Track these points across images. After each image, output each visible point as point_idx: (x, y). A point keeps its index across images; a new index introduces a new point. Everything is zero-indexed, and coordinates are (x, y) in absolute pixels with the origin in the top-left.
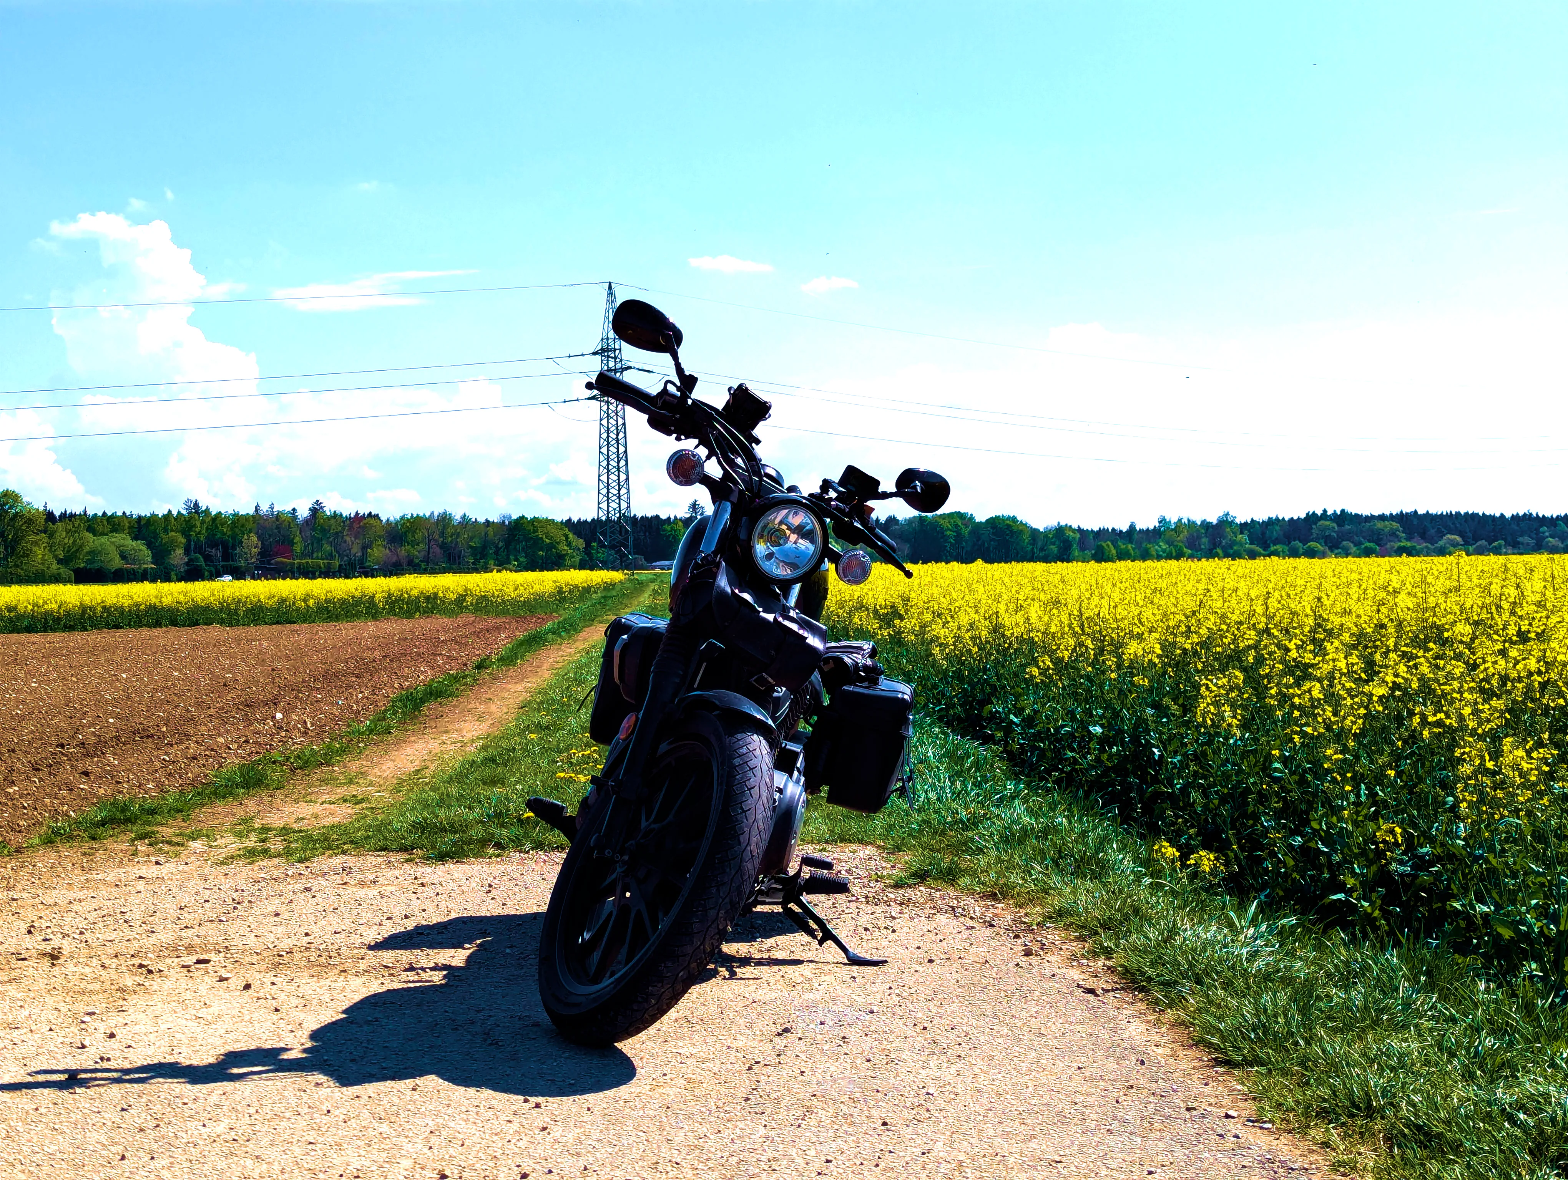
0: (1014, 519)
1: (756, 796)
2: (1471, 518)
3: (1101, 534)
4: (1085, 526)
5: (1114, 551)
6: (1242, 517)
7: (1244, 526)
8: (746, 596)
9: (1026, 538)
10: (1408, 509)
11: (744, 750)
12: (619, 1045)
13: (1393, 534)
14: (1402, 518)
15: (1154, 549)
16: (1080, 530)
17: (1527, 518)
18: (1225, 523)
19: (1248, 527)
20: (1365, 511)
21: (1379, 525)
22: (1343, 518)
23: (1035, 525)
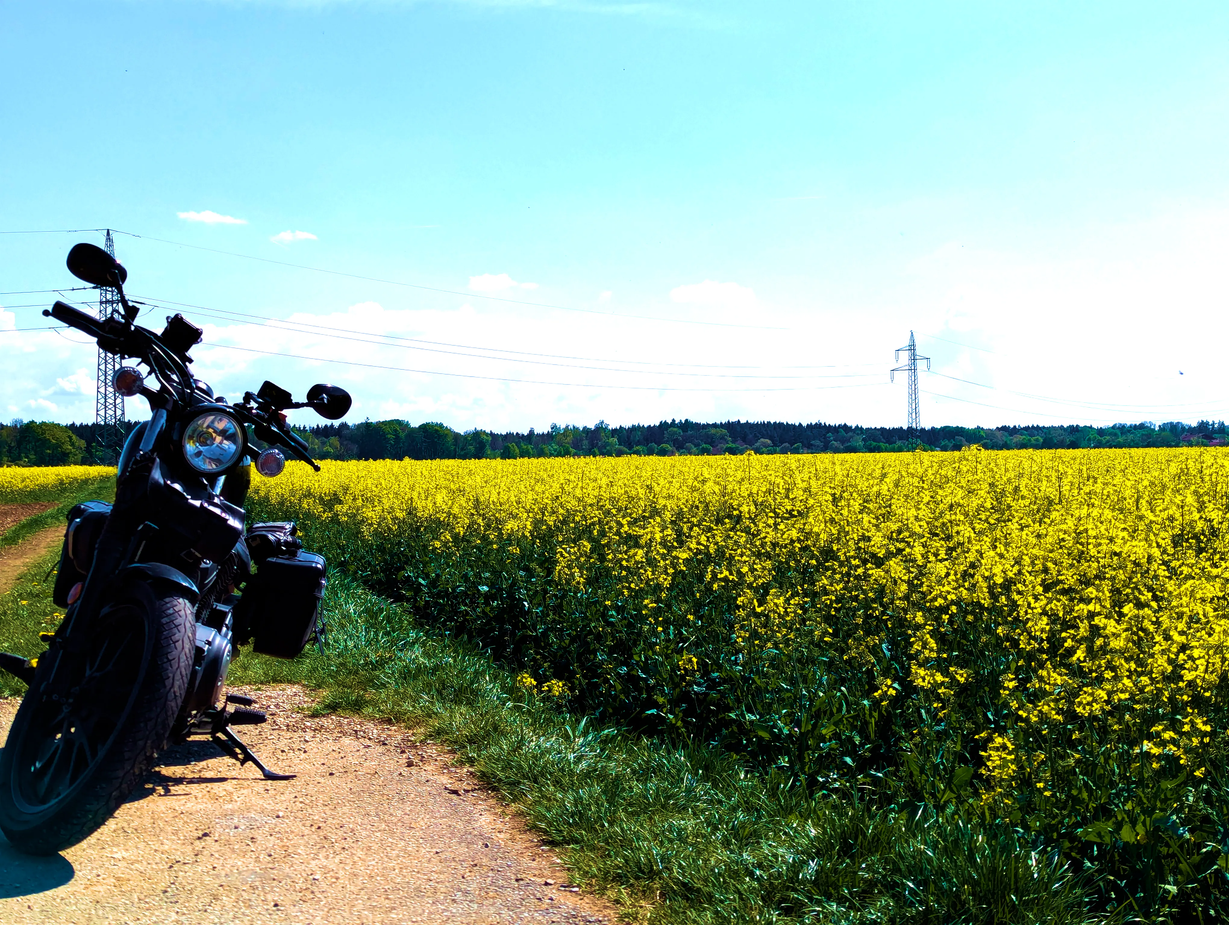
0: (441, 425)
1: (179, 648)
2: (779, 426)
3: (509, 437)
4: (495, 432)
5: (517, 451)
6: (613, 424)
7: (614, 431)
8: (177, 486)
9: (450, 439)
10: (733, 419)
11: (171, 611)
12: (60, 853)
13: (722, 438)
14: (729, 426)
15: (547, 448)
16: (492, 434)
17: (818, 426)
18: (600, 429)
19: (618, 432)
20: (702, 421)
21: (713, 431)
22: (687, 425)
23: (457, 430)
